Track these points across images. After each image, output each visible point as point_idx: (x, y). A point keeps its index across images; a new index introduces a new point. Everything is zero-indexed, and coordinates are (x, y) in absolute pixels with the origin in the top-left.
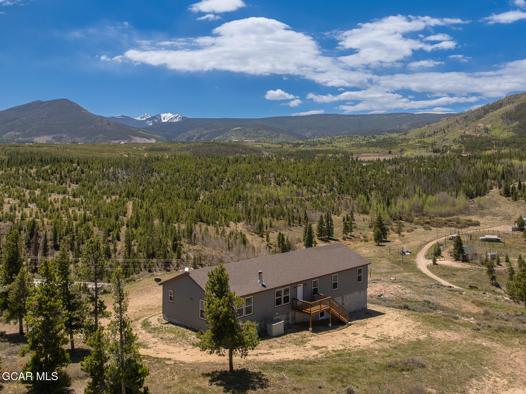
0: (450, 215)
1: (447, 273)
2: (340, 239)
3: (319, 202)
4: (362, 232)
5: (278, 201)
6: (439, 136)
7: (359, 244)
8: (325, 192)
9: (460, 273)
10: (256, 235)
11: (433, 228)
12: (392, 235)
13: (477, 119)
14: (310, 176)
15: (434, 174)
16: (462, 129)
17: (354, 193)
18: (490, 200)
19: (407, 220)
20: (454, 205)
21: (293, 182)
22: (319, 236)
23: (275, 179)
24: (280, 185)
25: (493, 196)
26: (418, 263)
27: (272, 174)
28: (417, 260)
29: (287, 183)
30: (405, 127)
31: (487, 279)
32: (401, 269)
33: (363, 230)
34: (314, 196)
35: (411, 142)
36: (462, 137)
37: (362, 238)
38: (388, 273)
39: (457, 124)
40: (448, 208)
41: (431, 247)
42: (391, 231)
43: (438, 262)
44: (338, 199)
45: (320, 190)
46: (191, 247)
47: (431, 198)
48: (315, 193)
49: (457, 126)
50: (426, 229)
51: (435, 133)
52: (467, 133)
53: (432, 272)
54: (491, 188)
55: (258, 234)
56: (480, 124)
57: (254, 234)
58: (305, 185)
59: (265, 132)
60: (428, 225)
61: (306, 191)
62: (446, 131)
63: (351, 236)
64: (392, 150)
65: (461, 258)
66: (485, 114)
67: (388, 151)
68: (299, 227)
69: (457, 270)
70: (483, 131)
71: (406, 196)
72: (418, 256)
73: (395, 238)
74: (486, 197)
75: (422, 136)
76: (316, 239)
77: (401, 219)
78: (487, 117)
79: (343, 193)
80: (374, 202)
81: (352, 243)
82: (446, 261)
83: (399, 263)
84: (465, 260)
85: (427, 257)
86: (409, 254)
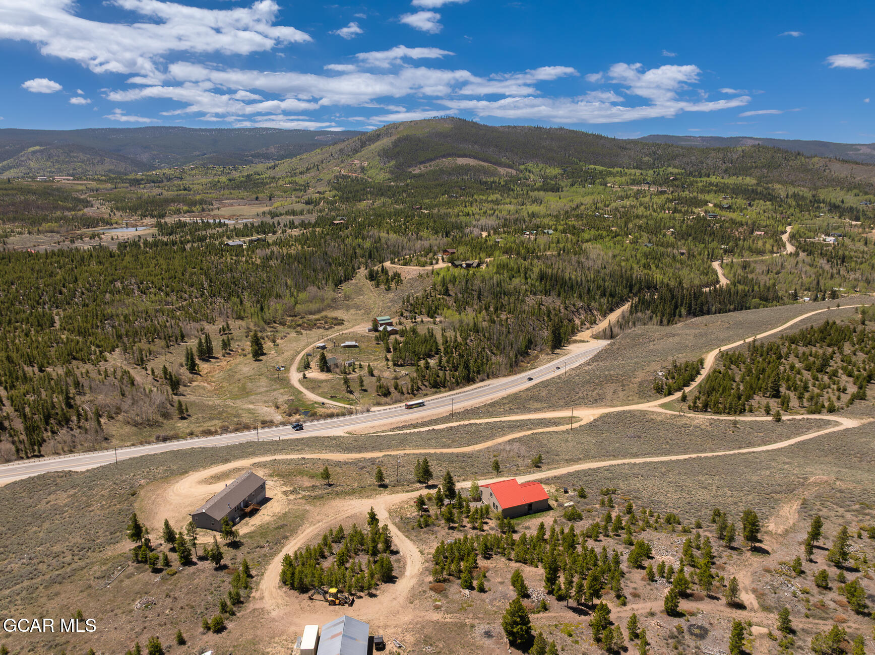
0: (319, 311)
1: (313, 385)
2: (219, 355)
3: (191, 310)
4: (240, 344)
5: (147, 315)
6: (313, 174)
7: (240, 359)
8: (196, 297)
9: (324, 384)
10: (139, 367)
11: (304, 332)
12: (267, 345)
13: (354, 154)
14: (177, 279)
15: (305, 258)
16: (337, 165)
17: (227, 295)
18: (356, 285)
19: (281, 323)
20: (323, 300)
21: (159, 289)
22: (199, 356)
23: (139, 287)
24: (145, 293)
25: (359, 280)
26: (291, 378)
27: (133, 280)
28: (290, 374)
29: (153, 290)
30: (273, 150)
31: (344, 387)
32: (278, 386)
33: (240, 340)
34: (185, 303)
35: (280, 183)
36: (337, 177)
37: (240, 351)
38: (267, 391)
39: (332, 158)
40: (317, 305)
41: (302, 359)
42: (266, 339)
43: (307, 375)
44: (211, 304)
45: (190, 296)
46: (83, 399)
47: (302, 296)
48: (186, 300)
49: (332, 161)
50: (299, 333)
51: (308, 169)
52: (343, 172)
53: (303, 385)
54: (359, 268)
55: (139, 365)
56: (356, 162)
57: (135, 366)
58: (173, 291)
59: (81, 156)
60: (299, 327)
61: (175, 298)
62: (320, 167)
63: (230, 350)
64: (259, 195)
65: (325, 369)
66: (362, 147)
67: (255, 196)
68: (176, 346)
69: (322, 381)
70: (359, 171)
71: (278, 296)
72: (291, 370)
73: (270, 349)
74: (354, 281)
75: (293, 173)
76: (197, 361)
77: (275, 322)
78: (364, 152)
79: (214, 296)
80: (248, 304)
81: (231, 359)
82: (314, 374)
83: (275, 380)
84: (329, 370)
85: (299, 370)
86: (283, 369)
